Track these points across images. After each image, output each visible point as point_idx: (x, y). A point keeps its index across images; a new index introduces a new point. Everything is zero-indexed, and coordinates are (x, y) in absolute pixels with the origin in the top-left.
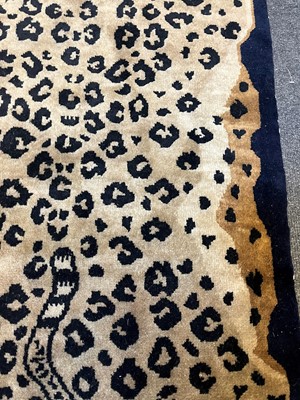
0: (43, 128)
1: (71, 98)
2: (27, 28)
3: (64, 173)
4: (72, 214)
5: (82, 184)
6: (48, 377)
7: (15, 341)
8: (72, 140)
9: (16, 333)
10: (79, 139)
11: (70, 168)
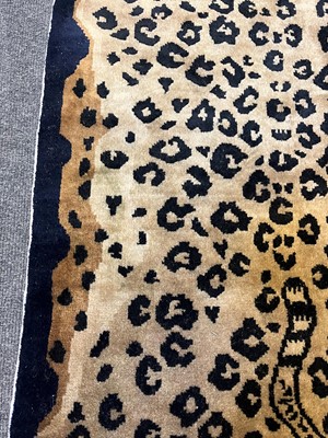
0: (253, 144)
1: (280, 109)
2: (221, 30)
3: (284, 194)
4: (297, 240)
5: (304, 206)
6: (298, 420)
7: (258, 381)
8: (287, 157)
9: (257, 372)
10: (294, 156)
11: (289, 188)
